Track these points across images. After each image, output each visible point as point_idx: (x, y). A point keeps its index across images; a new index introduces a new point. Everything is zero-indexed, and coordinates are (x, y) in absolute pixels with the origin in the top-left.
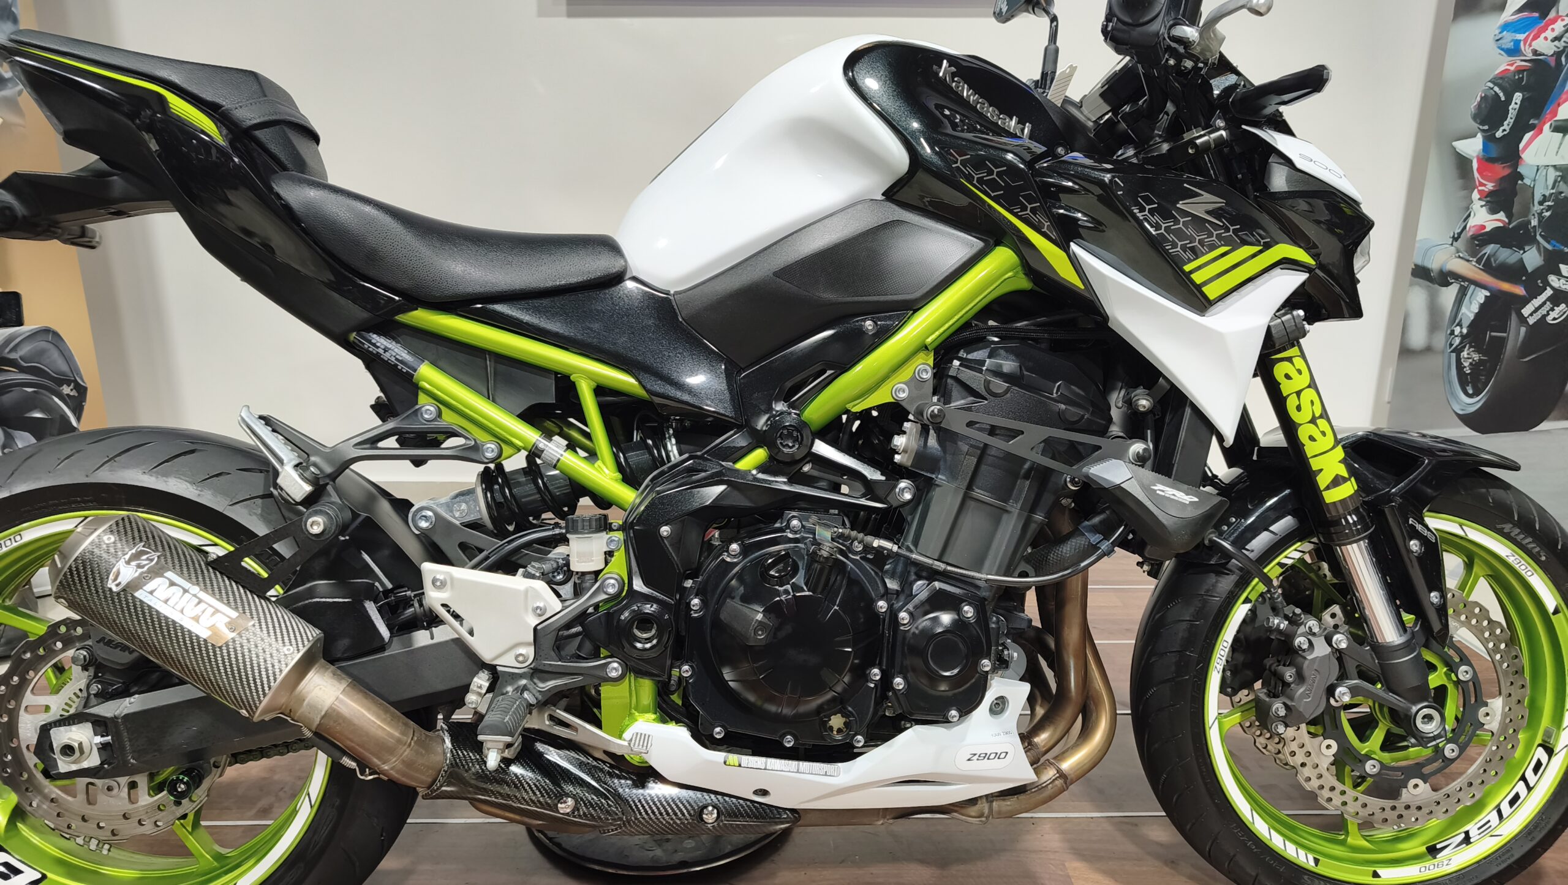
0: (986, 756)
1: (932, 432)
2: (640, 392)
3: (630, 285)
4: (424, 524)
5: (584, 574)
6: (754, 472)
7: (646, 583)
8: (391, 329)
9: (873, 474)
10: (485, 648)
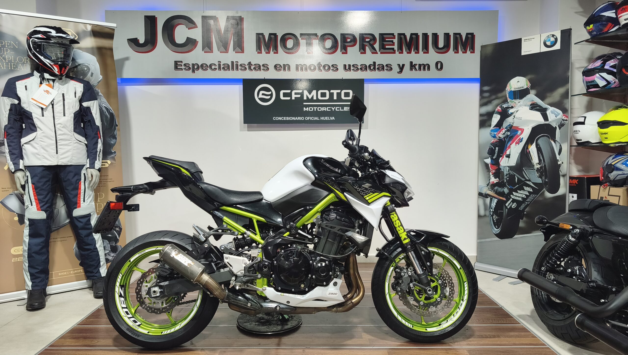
0: (332, 294)
1: (320, 228)
2: (265, 221)
3: (264, 201)
4: (222, 249)
5: (253, 257)
6: (287, 237)
7: (266, 258)
8: (218, 210)
9: (310, 237)
10: (235, 271)
